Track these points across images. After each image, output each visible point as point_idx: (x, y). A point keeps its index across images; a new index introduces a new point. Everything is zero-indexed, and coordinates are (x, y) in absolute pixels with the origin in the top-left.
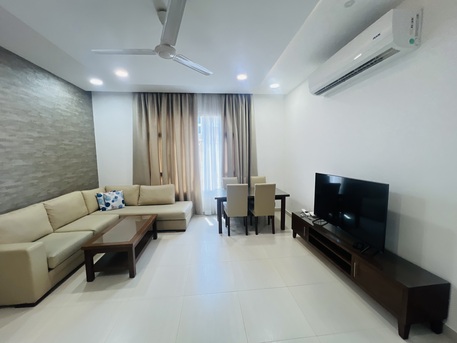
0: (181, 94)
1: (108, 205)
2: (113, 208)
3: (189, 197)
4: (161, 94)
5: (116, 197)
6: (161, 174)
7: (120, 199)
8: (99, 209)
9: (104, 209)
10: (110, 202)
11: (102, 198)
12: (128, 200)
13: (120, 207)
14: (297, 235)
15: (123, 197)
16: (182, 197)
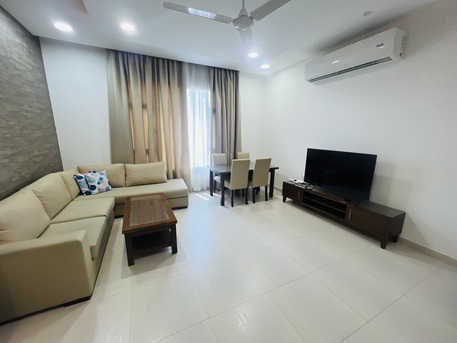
0: (168, 60)
1: (93, 187)
2: (100, 191)
3: (179, 174)
4: (145, 56)
5: (101, 179)
6: (147, 151)
7: (106, 180)
8: (81, 193)
9: (88, 193)
10: (95, 184)
11: (83, 180)
12: (114, 181)
13: (107, 190)
14: (288, 199)
15: (108, 178)
16: (171, 175)
